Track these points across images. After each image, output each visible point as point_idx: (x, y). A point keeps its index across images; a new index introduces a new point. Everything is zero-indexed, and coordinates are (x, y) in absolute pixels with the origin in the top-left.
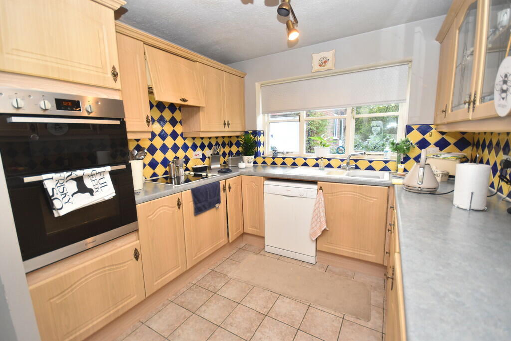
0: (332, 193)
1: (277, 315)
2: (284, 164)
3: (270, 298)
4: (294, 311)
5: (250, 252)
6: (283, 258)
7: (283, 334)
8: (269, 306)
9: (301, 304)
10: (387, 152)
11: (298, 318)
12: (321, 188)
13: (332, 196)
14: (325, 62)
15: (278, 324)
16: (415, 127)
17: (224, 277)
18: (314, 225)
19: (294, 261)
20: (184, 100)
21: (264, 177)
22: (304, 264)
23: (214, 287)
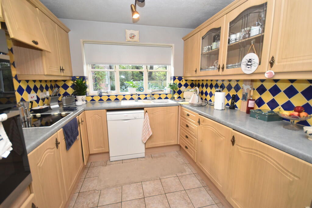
0: (152, 113)
1: (149, 193)
2: (109, 100)
3: (137, 187)
4: (155, 186)
5: (99, 167)
6: (125, 161)
7: (161, 201)
8: (141, 192)
9: (156, 181)
10: (166, 89)
11: (160, 188)
12: (146, 112)
13: (153, 115)
14: (133, 36)
15: (154, 198)
16: (177, 78)
17: (95, 192)
18: (144, 134)
19: (132, 160)
20: (36, 43)
21: (106, 109)
22: (139, 159)
23: (93, 203)
